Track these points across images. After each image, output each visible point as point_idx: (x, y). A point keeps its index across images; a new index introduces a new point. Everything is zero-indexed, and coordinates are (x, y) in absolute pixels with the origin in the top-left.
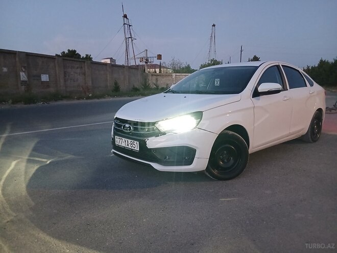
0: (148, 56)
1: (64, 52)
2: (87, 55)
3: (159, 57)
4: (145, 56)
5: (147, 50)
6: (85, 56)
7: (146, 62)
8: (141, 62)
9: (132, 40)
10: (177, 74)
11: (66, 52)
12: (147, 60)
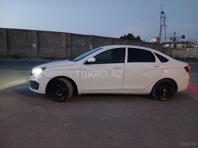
0: (176, 36)
1: (125, 35)
2: (138, 36)
3: (183, 37)
4: (174, 36)
5: (175, 33)
6: (137, 37)
7: (173, 40)
8: (170, 40)
9: (165, 27)
10: (191, 49)
11: (127, 35)
12: (174, 39)
